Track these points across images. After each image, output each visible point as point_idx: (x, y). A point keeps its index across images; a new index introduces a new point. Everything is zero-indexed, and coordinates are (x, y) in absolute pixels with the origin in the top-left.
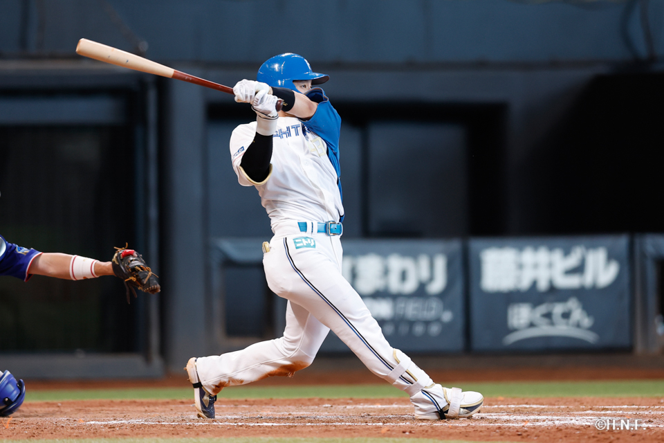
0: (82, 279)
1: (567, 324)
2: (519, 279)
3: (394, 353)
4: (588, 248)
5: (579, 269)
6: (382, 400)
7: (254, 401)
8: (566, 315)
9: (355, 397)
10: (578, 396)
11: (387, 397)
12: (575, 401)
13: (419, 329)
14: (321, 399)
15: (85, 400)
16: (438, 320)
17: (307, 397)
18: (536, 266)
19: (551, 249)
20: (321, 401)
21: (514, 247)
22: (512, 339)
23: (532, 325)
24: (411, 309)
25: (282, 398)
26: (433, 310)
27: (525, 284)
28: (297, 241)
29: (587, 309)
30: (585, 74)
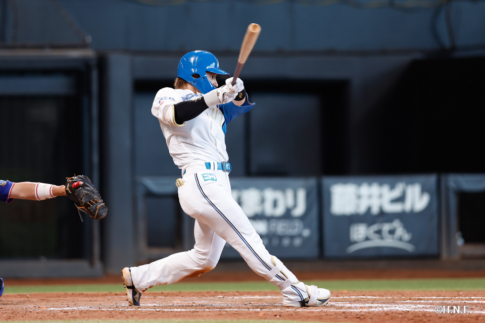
0: (45, 199)
1: (393, 238)
2: (358, 206)
3: (272, 259)
4: (408, 183)
5: (401, 199)
6: (260, 292)
7: (168, 294)
8: (392, 232)
9: (241, 291)
10: (400, 290)
11: (262, 290)
12: (398, 293)
13: (286, 242)
14: (216, 292)
15: (47, 293)
16: (300, 235)
17: (206, 291)
18: (370, 197)
19: (381, 184)
20: (216, 294)
21: (354, 183)
22: (353, 249)
23: (367, 239)
24: (280, 228)
25: (188, 291)
26: (296, 228)
27: (362, 209)
28: (204, 175)
29: (407, 227)
30: (405, 59)
